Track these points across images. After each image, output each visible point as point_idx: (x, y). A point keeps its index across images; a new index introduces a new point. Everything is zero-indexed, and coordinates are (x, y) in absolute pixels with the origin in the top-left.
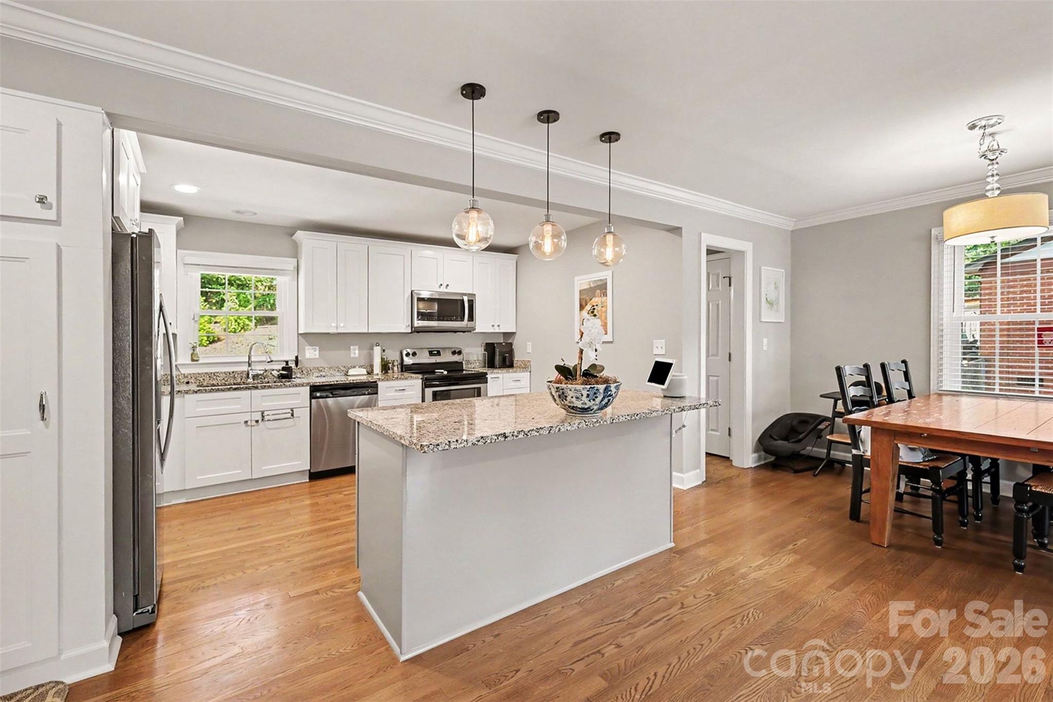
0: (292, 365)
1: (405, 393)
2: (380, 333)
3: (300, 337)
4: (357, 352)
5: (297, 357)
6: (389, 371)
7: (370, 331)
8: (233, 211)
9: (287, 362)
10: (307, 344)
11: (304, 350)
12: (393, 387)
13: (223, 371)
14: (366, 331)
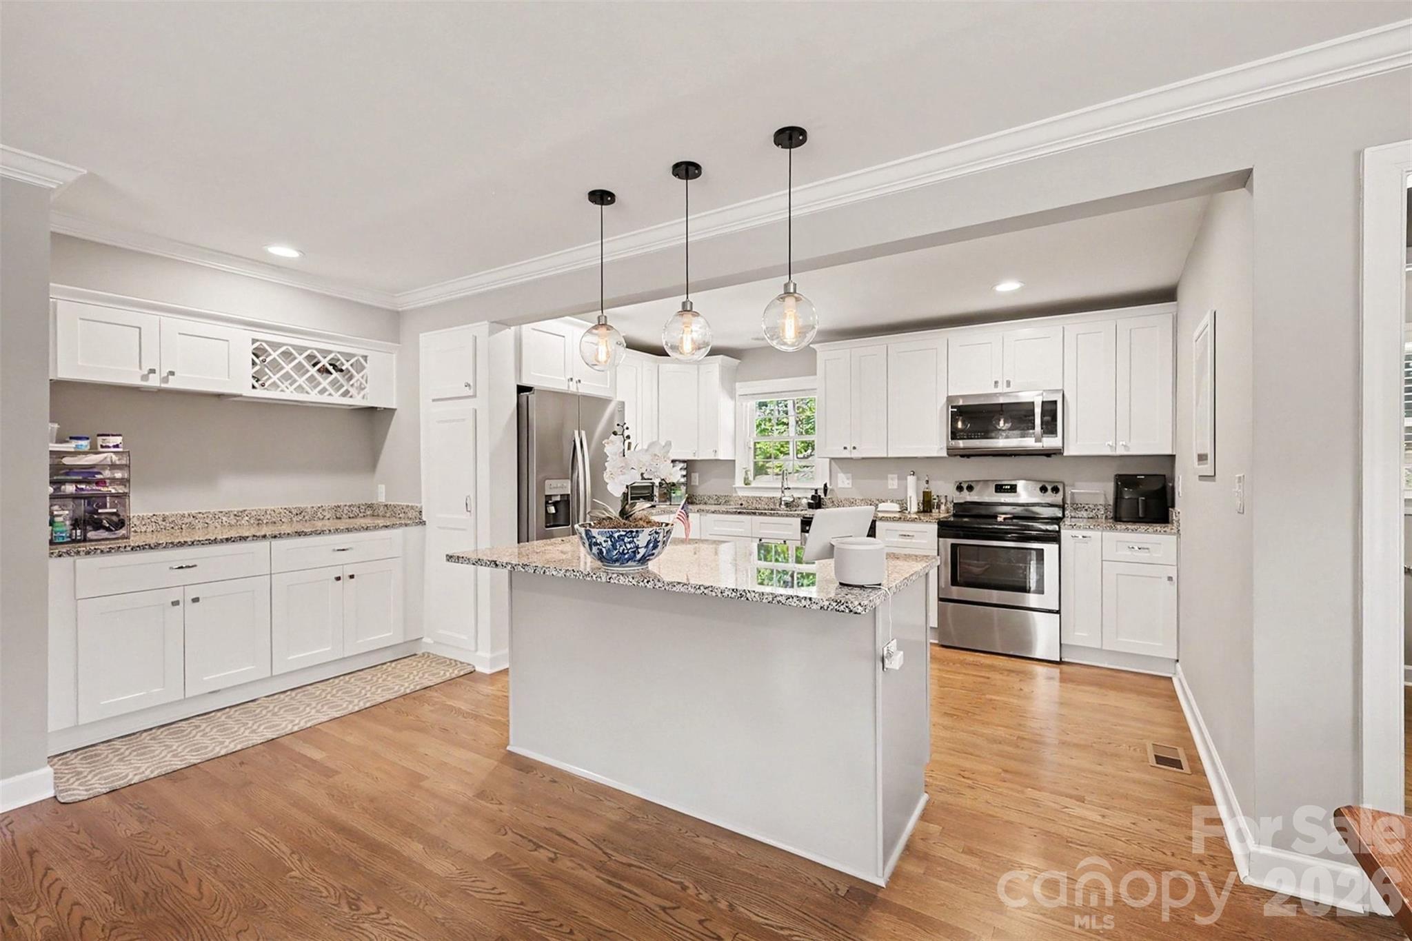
0: (821, 493)
1: (914, 541)
2: (916, 458)
3: (833, 462)
4: (896, 482)
5: (825, 485)
6: (933, 511)
7: (889, 456)
8: (753, 339)
9: (816, 490)
10: (839, 470)
11: (837, 477)
12: (896, 530)
13: (766, 496)
14: (885, 455)
